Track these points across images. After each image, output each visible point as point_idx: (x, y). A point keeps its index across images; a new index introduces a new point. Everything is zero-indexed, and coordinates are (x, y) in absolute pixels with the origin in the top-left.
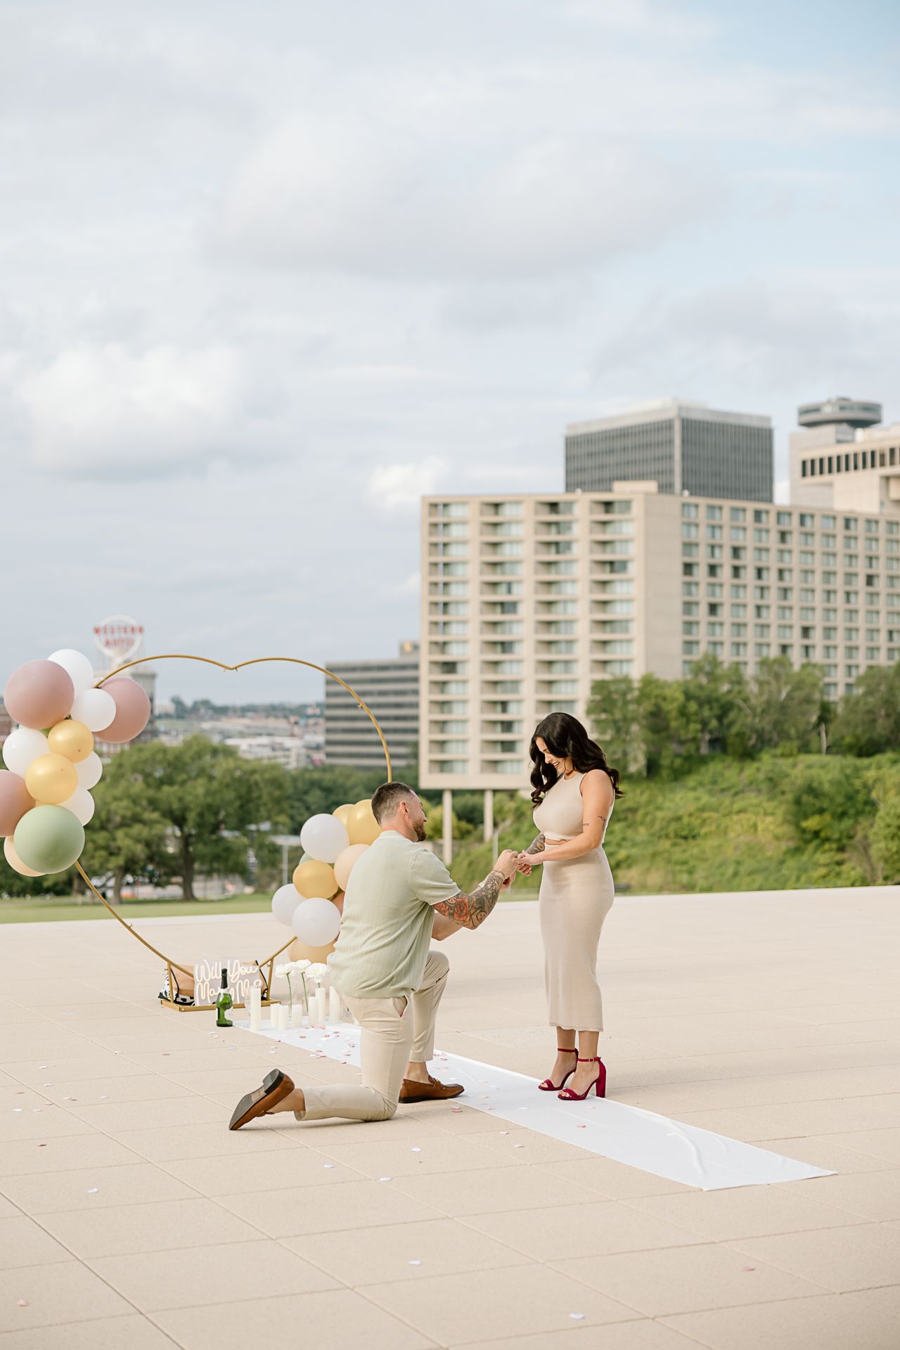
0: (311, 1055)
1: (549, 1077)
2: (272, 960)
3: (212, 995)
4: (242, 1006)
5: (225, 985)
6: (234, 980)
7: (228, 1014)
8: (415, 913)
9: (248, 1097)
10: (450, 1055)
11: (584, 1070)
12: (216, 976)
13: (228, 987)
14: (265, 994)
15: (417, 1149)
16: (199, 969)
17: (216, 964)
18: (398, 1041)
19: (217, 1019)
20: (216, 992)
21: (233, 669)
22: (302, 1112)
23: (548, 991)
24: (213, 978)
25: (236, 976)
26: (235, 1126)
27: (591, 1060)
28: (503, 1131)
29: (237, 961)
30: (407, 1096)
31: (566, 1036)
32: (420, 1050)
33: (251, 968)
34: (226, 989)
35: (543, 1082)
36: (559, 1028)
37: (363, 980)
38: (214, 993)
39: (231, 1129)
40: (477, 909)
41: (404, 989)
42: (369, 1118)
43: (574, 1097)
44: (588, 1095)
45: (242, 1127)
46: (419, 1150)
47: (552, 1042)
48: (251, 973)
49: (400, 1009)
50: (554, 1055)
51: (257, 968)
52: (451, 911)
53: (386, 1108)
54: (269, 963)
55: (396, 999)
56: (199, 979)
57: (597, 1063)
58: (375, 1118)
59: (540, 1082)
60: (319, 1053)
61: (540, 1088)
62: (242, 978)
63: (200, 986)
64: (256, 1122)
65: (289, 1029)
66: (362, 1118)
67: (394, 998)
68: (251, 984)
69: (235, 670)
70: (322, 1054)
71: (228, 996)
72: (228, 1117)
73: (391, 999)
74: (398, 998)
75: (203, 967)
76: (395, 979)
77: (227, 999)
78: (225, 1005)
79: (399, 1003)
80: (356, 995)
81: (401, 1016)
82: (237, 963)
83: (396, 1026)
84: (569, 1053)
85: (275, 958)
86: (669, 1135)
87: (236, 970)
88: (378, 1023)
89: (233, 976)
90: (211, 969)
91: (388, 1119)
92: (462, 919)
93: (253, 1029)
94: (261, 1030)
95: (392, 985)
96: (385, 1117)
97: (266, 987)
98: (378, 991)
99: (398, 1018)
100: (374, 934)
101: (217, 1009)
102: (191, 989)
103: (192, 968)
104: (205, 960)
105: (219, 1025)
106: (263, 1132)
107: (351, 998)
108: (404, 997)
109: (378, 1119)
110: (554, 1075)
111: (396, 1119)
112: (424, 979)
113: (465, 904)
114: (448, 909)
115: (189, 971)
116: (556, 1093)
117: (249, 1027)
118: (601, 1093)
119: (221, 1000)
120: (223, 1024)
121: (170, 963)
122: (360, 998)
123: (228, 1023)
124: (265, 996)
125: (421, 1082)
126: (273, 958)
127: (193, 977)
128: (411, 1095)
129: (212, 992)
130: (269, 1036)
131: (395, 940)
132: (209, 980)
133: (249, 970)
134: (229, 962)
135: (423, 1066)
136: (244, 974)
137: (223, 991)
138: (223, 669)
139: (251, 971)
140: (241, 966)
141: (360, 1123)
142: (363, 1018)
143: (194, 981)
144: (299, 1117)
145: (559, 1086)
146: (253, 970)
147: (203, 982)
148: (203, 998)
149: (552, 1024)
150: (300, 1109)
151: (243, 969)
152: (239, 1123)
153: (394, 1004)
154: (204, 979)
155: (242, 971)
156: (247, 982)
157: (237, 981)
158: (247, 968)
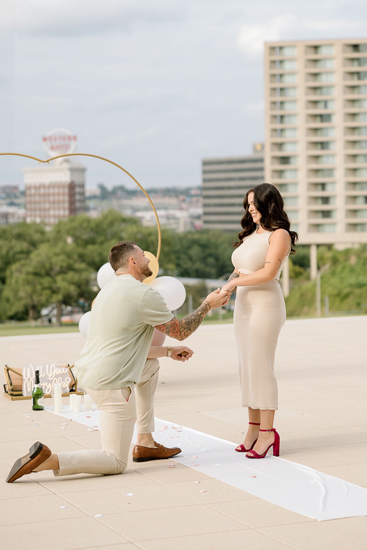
0: (88, 430)
1: (243, 443)
4: (50, 396)
5: (38, 381)
6: (51, 378)
7: (40, 402)
8: (140, 332)
9: (20, 460)
10: (184, 428)
11: (263, 437)
13: (40, 383)
14: (74, 387)
15: (130, 494)
16: (26, 371)
18: (126, 419)
19: (33, 405)
21: (45, 162)
22: (58, 470)
23: (241, 383)
25: (53, 374)
26: (12, 480)
27: (268, 431)
28: (197, 481)
29: (53, 365)
30: (139, 457)
31: (255, 413)
32: (146, 425)
33: (63, 369)
34: (39, 384)
35: (238, 445)
36: (250, 408)
37: (100, 377)
39: (9, 482)
40: (185, 329)
41: (129, 382)
42: (106, 473)
43: (257, 456)
44: (267, 454)
45: (15, 481)
46: (132, 495)
47: (246, 418)
48: (63, 373)
49: (127, 396)
50: (246, 427)
51: (67, 370)
52: (168, 330)
53: (119, 466)
55: (124, 390)
56: (26, 378)
57: (273, 433)
58: (110, 473)
59: (237, 445)
60: (95, 428)
61: (237, 450)
62: (57, 376)
63: (27, 382)
64: (24, 477)
65: (81, 411)
66: (102, 473)
67: (122, 388)
68: (63, 380)
69: (47, 163)
70: (96, 429)
71: (39, 389)
72: (7, 473)
73: (120, 390)
74: (125, 388)
75: (29, 369)
76: (122, 375)
77: (40, 391)
78: (37, 396)
79: (126, 392)
80: (96, 387)
81: (127, 401)
82: (53, 366)
83: (124, 408)
84: (256, 426)
86: (312, 482)
87: (53, 371)
88: (111, 406)
89: (50, 375)
91: (120, 474)
92: (174, 335)
93: (56, 412)
94: (62, 412)
95: (120, 380)
96: (118, 472)
97: (74, 383)
98: (110, 385)
99: (125, 403)
100: (109, 344)
101: (32, 398)
102: (21, 384)
103: (21, 370)
104: (30, 365)
105: (34, 409)
106: (29, 484)
107: (92, 390)
108: (129, 387)
109: (113, 473)
110: (245, 442)
111: (127, 473)
112: (142, 376)
113: (177, 325)
114: (166, 329)
115: (20, 373)
116: (245, 454)
117: (54, 410)
118: (276, 453)
119: (35, 392)
120: (37, 408)
122: (98, 390)
123: (40, 408)
124: (74, 388)
125: (149, 446)
127: (21, 376)
128: (142, 457)
130: (64, 416)
131: (123, 349)
132: (33, 379)
133: (61, 371)
134: (47, 365)
135: (150, 436)
136: (58, 374)
137: (36, 386)
138: (39, 162)
139: (63, 371)
140: (56, 368)
141: (102, 476)
142: (101, 404)
143: (22, 380)
144: (56, 473)
145: (249, 449)
146: (65, 371)
147: (29, 380)
148: (29, 390)
149: (244, 406)
150: (56, 468)
151: (57, 370)
152: (13, 478)
153: (123, 393)
154: (29, 378)
155: (57, 371)
156: (60, 379)
157: (53, 380)
158: (60, 369)
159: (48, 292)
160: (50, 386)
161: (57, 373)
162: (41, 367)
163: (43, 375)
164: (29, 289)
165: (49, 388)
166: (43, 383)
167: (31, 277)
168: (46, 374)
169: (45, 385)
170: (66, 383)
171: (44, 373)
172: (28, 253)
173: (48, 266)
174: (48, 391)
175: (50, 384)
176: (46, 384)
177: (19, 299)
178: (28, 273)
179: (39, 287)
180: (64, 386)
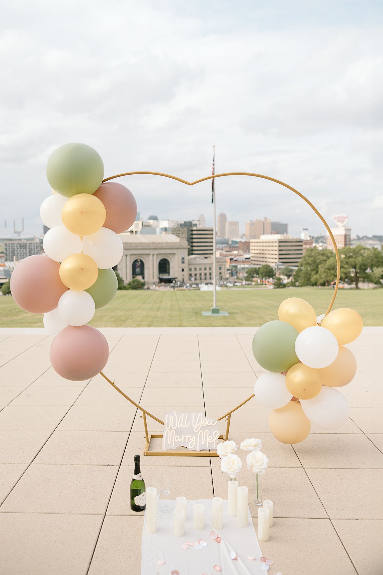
2: (229, 415)
3: (176, 441)
6: (196, 430)
7: (137, 500)
12: (182, 425)
16: (169, 418)
17: (183, 415)
20: (180, 439)
24: (179, 427)
25: (199, 425)
33: (212, 420)
38: (179, 440)
48: (211, 425)
54: (227, 417)
56: (168, 427)
62: (203, 428)
63: (168, 432)
68: (210, 433)
71: (140, 482)
75: (172, 417)
82: (200, 416)
85: (231, 413)
87: (199, 422)
89: (196, 426)
90: (178, 419)
115: (163, 421)
121: (145, 412)
126: (230, 413)
127: (163, 424)
129: (177, 438)
132: (175, 428)
133: (209, 423)
134: (194, 414)
137: (135, 477)
139: (211, 423)
140: (203, 418)
143: (163, 428)
146: (213, 423)
147: (171, 429)
148: (169, 443)
151: (205, 421)
154: (171, 427)
155: (203, 422)
156: (207, 432)
157: (199, 431)
158: (208, 420)
159: (333, 276)
160: (194, 439)
161: (204, 424)
162: (187, 415)
163: (187, 426)
164: (325, 274)
165: (193, 442)
166: (186, 436)
167: (326, 270)
168: (191, 424)
169: (189, 438)
170: (213, 438)
171: (189, 423)
172: (326, 261)
173: (333, 266)
174: (191, 446)
175: (194, 437)
176: (190, 436)
177: (321, 278)
178: (325, 269)
179: (329, 274)
180: (210, 441)
